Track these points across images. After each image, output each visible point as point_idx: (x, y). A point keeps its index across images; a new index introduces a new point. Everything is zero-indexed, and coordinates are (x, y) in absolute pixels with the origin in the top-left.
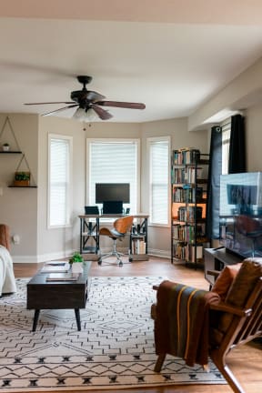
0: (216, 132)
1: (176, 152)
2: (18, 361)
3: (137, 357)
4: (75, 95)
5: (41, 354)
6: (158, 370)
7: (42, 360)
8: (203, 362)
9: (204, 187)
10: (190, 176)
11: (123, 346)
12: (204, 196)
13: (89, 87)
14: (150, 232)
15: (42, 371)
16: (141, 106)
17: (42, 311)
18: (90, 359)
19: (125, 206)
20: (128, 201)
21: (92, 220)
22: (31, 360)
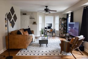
0: (68, 15)
1: (60, 18)
2: (39, 51)
3: (57, 51)
4: (45, 9)
5: (42, 50)
6: (61, 53)
7: (42, 51)
8: (69, 52)
9: (65, 24)
10: (63, 22)
11: (54, 50)
12: (65, 26)
13: (47, 8)
14: (56, 32)
15: (43, 53)
16: (56, 11)
17: (41, 44)
18: (50, 51)
19: (51, 27)
20: (52, 26)
21: (46, 30)
22: (41, 51)
